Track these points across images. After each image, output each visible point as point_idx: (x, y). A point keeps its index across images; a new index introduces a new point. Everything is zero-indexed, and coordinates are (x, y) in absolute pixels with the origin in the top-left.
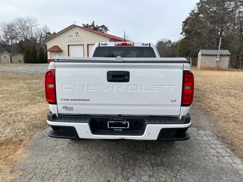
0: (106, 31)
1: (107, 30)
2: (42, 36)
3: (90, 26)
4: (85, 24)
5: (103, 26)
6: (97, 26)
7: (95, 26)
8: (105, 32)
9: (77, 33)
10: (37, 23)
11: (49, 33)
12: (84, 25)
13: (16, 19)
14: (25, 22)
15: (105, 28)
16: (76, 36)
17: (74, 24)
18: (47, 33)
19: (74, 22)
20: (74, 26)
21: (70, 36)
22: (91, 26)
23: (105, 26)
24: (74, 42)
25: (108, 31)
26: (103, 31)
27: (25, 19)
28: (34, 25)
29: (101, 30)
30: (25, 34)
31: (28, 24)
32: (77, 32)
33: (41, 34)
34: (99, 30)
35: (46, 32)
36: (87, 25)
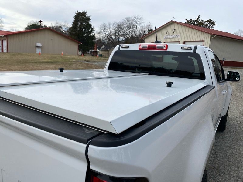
0: (213, 26)
1: (214, 24)
2: (145, 33)
3: (194, 21)
4: (189, 20)
5: (210, 21)
6: (202, 20)
7: (200, 21)
8: (211, 27)
9: (175, 30)
10: (142, 21)
11: (151, 30)
12: (187, 20)
13: (125, 19)
14: (132, 20)
15: (211, 23)
16: (174, 32)
17: (173, 20)
18: (150, 31)
19: (174, 17)
20: (172, 23)
21: (167, 33)
22: (196, 21)
23: (212, 21)
24: (170, 39)
25: (214, 26)
26: (209, 26)
27: (132, 18)
28: (139, 23)
29: (206, 25)
30: (131, 32)
31: (134, 23)
32: (175, 28)
33: (145, 31)
34: (204, 25)
35: (149, 29)
36: (191, 20)
